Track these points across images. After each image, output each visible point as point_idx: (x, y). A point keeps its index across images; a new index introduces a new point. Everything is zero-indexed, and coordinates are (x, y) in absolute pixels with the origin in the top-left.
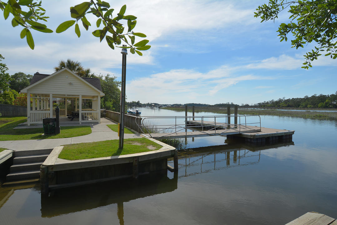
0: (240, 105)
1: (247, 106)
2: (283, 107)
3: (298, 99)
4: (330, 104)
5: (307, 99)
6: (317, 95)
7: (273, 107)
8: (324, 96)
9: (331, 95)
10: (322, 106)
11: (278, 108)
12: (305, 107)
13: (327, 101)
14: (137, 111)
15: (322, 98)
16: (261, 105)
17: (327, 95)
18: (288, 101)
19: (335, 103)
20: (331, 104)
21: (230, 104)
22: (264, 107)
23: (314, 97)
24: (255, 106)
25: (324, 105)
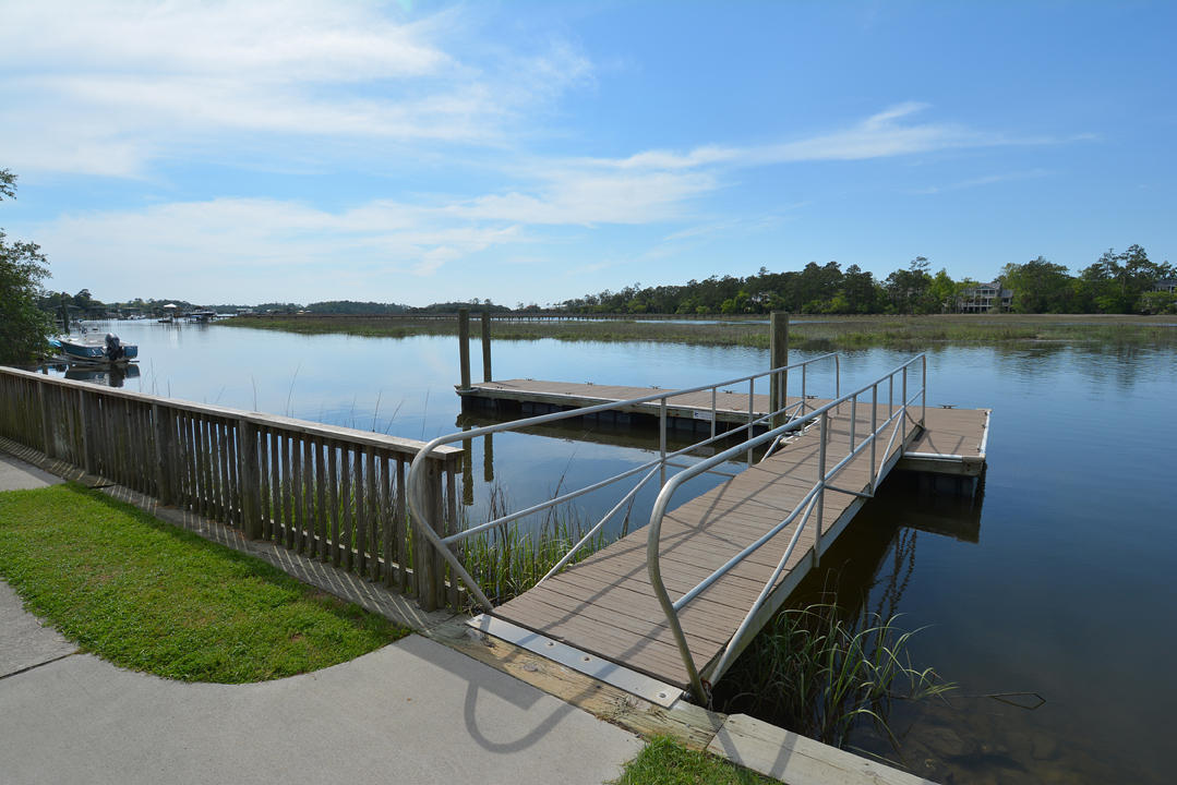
0: (513, 308)
1: (534, 311)
2: (637, 313)
3: (670, 288)
4: (748, 304)
5: (693, 288)
6: (718, 279)
7: (610, 311)
8: (734, 281)
9: (747, 280)
10: (730, 308)
11: (625, 315)
12: (692, 312)
13: (741, 294)
14: (112, 342)
15: (730, 286)
16: (574, 308)
17: (739, 278)
18: (648, 293)
19: (759, 300)
20: (751, 304)
21: (482, 302)
22: (586, 312)
23: (709, 284)
24: (557, 312)
25: (734, 305)
